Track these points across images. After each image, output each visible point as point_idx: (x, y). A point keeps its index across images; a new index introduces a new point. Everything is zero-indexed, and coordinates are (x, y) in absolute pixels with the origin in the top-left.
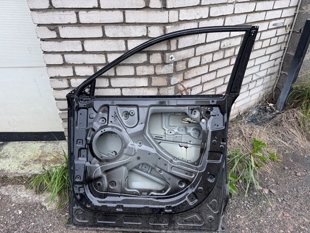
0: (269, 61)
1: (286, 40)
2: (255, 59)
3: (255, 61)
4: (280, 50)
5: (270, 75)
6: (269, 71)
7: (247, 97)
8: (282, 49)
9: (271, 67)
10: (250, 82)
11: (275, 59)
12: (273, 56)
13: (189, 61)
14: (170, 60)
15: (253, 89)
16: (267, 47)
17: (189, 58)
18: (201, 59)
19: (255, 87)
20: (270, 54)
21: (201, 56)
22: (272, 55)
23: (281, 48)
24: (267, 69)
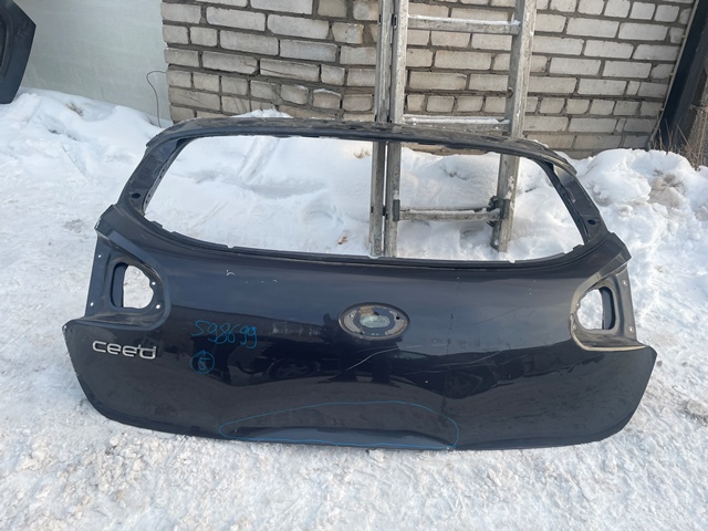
0: (631, 59)
1: (683, 21)
2: (585, 38)
3: (584, 45)
4: (666, 42)
5: (639, 99)
6: (633, 88)
7: (560, 133)
8: (672, 41)
9: (641, 80)
10: (571, 96)
11: (655, 63)
12: (643, 52)
15: (579, 116)
16: (621, 20)
19: (587, 115)
20: (635, 43)
22: (641, 48)
23: (668, 36)
24: (628, 80)
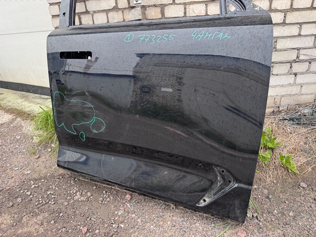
13: (166, 8)
14: (135, 3)
17: (165, 5)
18: (185, 9)
21: (185, 4)
